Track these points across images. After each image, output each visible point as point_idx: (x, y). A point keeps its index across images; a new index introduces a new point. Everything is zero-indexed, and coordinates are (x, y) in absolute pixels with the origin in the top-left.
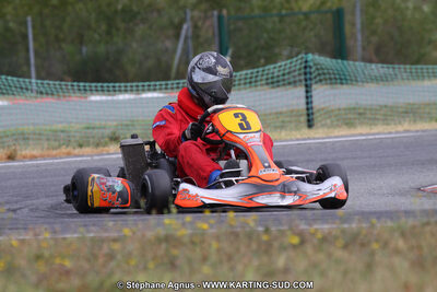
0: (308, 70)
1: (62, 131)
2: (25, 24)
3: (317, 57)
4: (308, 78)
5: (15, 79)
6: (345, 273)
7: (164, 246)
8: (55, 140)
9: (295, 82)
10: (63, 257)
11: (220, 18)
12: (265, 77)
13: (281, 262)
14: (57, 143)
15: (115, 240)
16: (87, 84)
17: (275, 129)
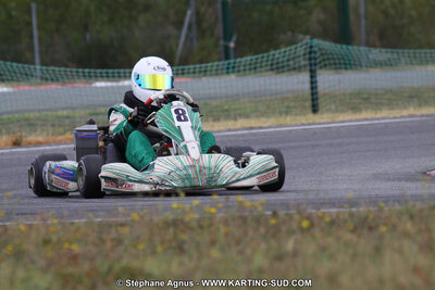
0: (313, 55)
1: (68, 117)
2: (29, 12)
3: (321, 42)
4: (314, 64)
5: (20, 65)
6: (354, 256)
7: (171, 230)
8: (60, 126)
9: (300, 67)
10: (71, 243)
11: (224, 4)
12: (270, 63)
13: (290, 245)
14: (62, 130)
15: (122, 225)
16: (92, 70)
17: (281, 114)
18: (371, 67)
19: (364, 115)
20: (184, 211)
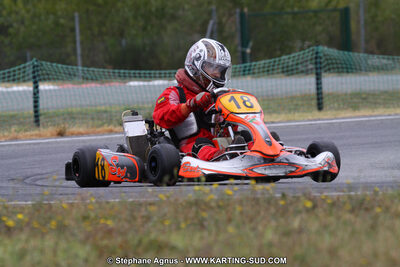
0: (318, 60)
1: (106, 112)
2: (73, 19)
3: (326, 48)
4: (319, 68)
5: (64, 66)
6: (353, 233)
7: (194, 209)
8: (99, 119)
9: (307, 71)
10: (106, 219)
11: (242, 15)
12: (281, 66)
13: (296, 223)
14: (100, 122)
15: (150, 204)
16: (127, 71)
17: (290, 110)
18: (370, 71)
19: (363, 112)
20: (204, 193)
